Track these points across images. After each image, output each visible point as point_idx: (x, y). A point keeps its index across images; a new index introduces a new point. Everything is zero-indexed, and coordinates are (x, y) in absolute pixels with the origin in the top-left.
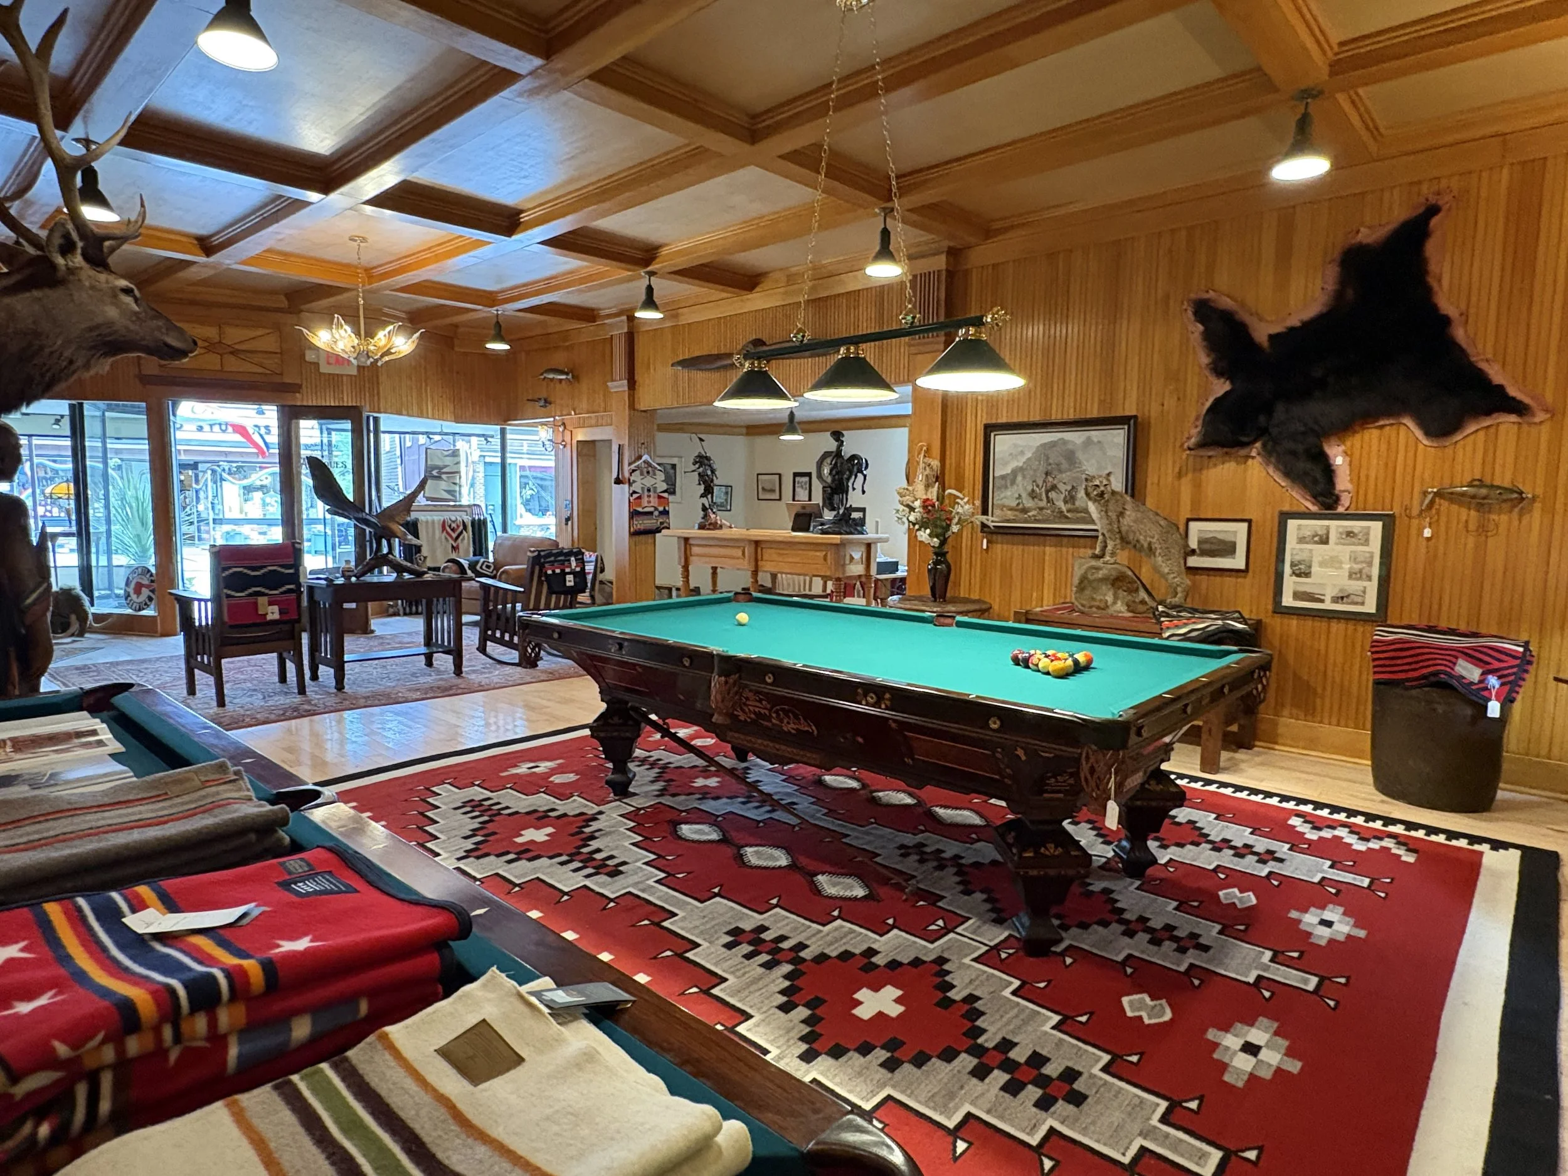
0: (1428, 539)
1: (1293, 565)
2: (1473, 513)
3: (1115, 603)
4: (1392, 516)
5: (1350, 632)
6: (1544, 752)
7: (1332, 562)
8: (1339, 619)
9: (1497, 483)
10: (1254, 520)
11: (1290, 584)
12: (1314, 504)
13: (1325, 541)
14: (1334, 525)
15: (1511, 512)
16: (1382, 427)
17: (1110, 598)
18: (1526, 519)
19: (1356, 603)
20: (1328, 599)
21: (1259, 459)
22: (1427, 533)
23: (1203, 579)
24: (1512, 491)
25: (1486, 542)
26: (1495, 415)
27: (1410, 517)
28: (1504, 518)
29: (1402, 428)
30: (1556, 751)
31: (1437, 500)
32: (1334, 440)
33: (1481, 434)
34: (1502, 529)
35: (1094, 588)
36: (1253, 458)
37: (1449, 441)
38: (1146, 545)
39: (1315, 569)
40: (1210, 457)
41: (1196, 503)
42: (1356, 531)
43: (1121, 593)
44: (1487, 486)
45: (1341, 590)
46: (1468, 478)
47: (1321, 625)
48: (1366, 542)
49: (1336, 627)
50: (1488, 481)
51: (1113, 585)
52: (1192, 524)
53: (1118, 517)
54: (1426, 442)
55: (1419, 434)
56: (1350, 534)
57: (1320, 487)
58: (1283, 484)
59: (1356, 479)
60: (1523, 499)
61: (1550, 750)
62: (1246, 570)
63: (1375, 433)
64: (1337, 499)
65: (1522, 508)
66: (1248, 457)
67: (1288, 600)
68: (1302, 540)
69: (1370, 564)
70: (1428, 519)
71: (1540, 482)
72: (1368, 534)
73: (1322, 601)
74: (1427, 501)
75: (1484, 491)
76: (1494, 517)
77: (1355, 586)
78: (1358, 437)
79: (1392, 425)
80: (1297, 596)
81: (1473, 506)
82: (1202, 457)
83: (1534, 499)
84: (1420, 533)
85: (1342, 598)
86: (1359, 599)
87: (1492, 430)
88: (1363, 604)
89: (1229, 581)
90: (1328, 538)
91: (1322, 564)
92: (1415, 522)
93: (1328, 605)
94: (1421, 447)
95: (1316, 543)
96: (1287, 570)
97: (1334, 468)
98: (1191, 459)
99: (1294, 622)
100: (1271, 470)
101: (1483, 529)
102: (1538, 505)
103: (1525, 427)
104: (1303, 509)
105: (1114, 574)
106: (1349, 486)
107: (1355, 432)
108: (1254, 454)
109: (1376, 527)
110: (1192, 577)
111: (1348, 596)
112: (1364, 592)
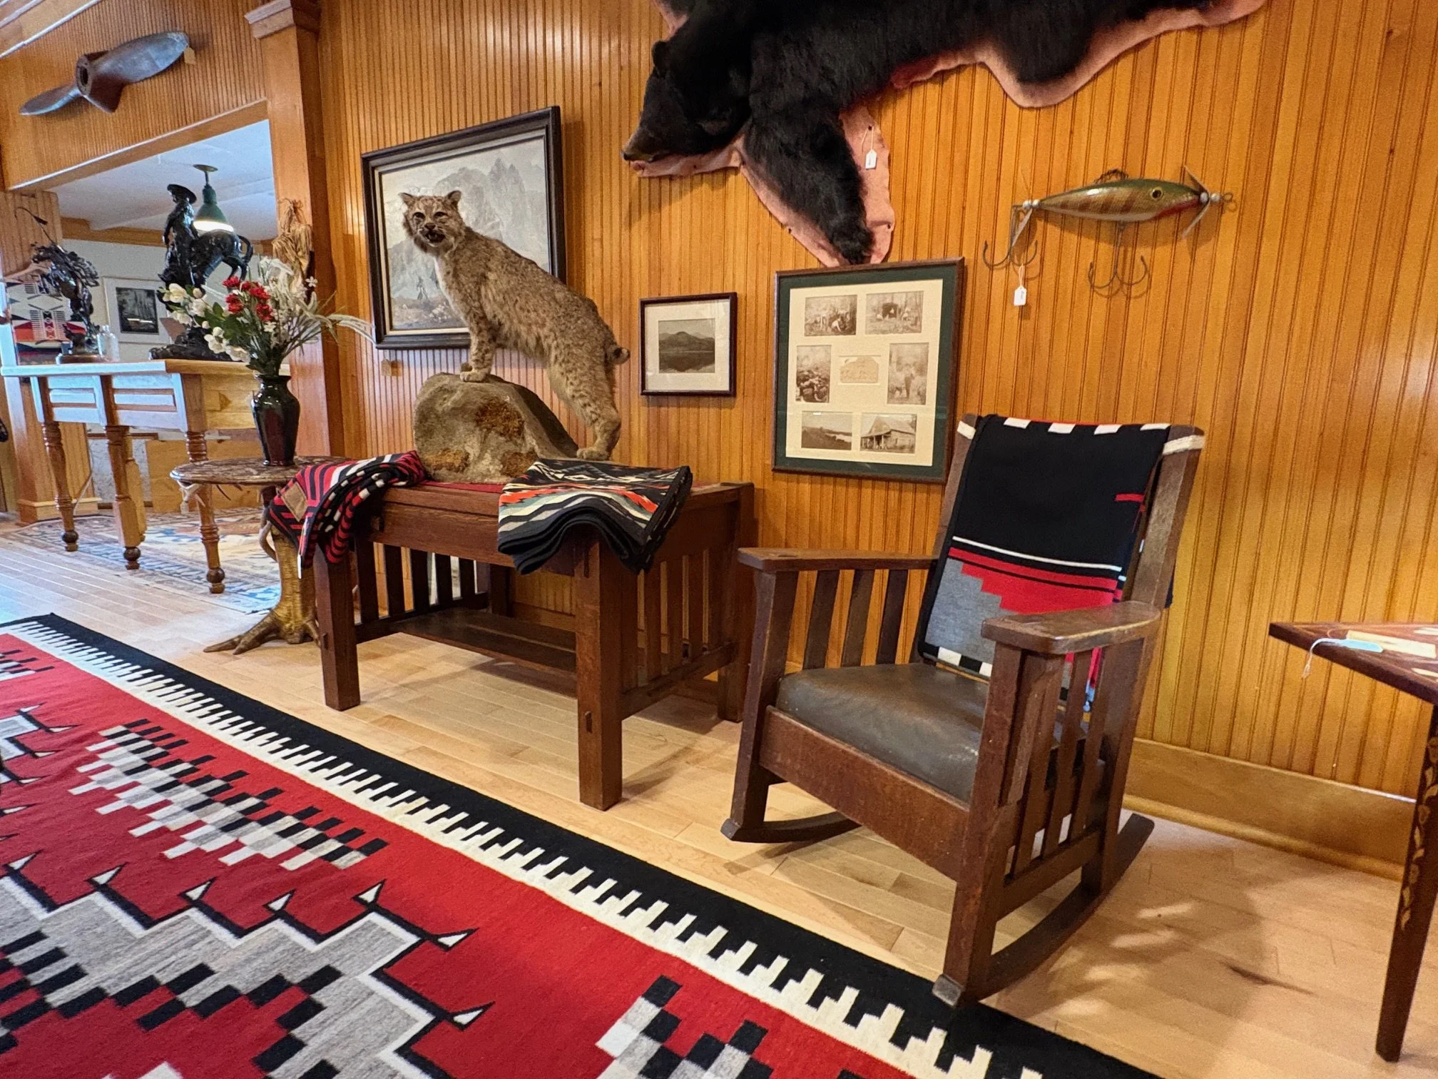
0: (1024, 311)
1: (800, 380)
2: (1105, 248)
3: (480, 458)
4: (961, 266)
5: (893, 502)
6: (1218, 739)
7: (862, 369)
8: (874, 479)
9: (1151, 174)
10: (740, 292)
11: (798, 412)
12: (832, 255)
13: (848, 326)
14: (866, 295)
15: (1176, 240)
16: (943, 75)
17: (472, 448)
18: (1204, 251)
19: (902, 448)
20: (855, 441)
21: (744, 171)
22: (1020, 297)
23: (672, 413)
24: (1181, 188)
25: (1127, 306)
26: (1152, 17)
27: (991, 267)
28: (1163, 252)
29: (980, 74)
30: (1241, 739)
31: (1040, 224)
32: (860, 117)
33: (1126, 64)
34: (1159, 275)
35: (448, 430)
36: (736, 170)
37: (1061, 93)
38: (532, 343)
39: (835, 385)
40: (671, 178)
41: (657, 269)
42: (899, 301)
43: (494, 439)
44: (1133, 183)
45: (878, 423)
46: (1096, 171)
47: (845, 492)
48: (916, 325)
49: (872, 495)
50: (1134, 174)
51: (478, 422)
52: (650, 310)
53: (478, 284)
54: (1022, 100)
55: (1008, 81)
56: (889, 310)
57: (840, 218)
58: (782, 219)
59: (900, 194)
60: (1199, 205)
61: (1230, 740)
62: (732, 393)
63: (932, 91)
64: (869, 240)
65: (1198, 227)
66: (726, 170)
67: (794, 449)
68: (812, 328)
69: (922, 370)
70: (1021, 269)
71: (1237, 158)
72: (918, 307)
73: (846, 446)
74: (1022, 226)
75: (1122, 193)
76: (1142, 251)
77: (898, 414)
78: (902, 105)
79: (959, 69)
80: (811, 438)
81: (1105, 232)
82: (660, 178)
83: (1221, 205)
84: (1008, 296)
85: (879, 438)
86: (906, 441)
87: (1146, 53)
88: (912, 449)
89: (708, 413)
90: (853, 321)
91: (846, 375)
92: (999, 275)
93: (856, 454)
94: (1012, 111)
95: (835, 331)
96: (793, 390)
97: (862, 172)
98: (645, 183)
99: (805, 487)
100: (764, 193)
101: (1121, 283)
102: (1229, 219)
103: (1211, 37)
104: (814, 265)
105: (480, 401)
106: (888, 212)
107: (898, 94)
108: (735, 163)
109: (932, 290)
110: (654, 409)
111: (887, 435)
112: (914, 425)
